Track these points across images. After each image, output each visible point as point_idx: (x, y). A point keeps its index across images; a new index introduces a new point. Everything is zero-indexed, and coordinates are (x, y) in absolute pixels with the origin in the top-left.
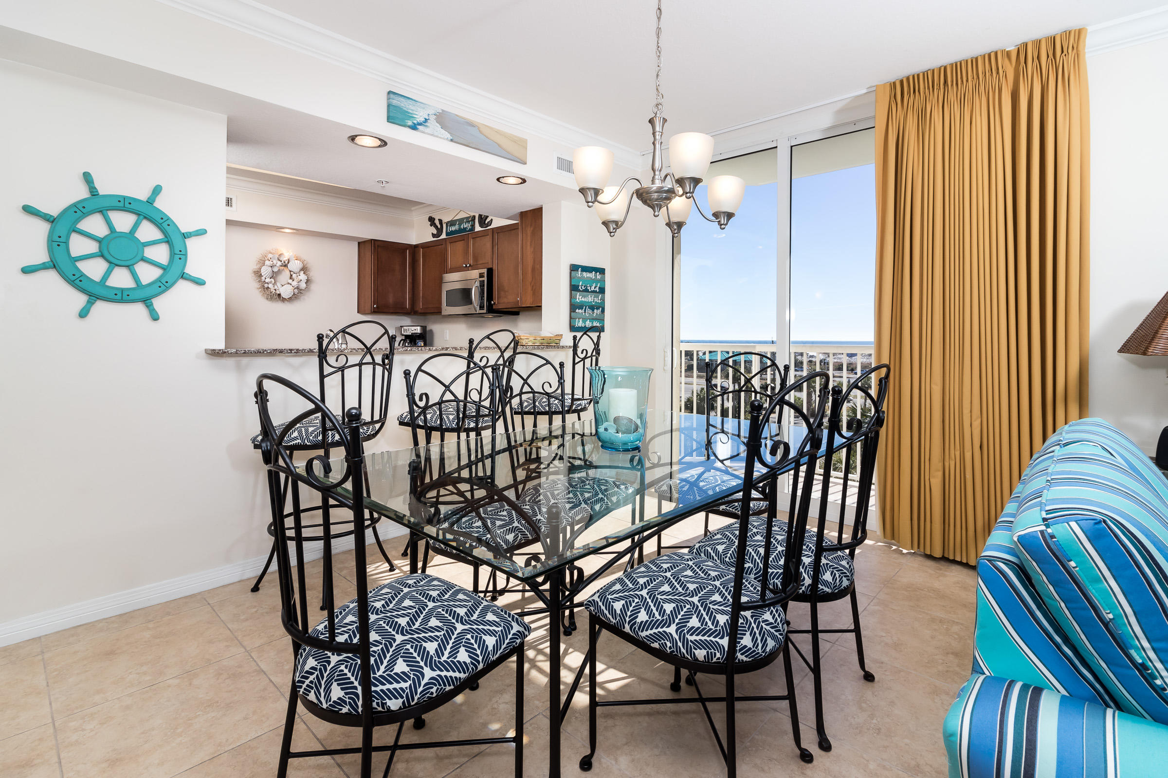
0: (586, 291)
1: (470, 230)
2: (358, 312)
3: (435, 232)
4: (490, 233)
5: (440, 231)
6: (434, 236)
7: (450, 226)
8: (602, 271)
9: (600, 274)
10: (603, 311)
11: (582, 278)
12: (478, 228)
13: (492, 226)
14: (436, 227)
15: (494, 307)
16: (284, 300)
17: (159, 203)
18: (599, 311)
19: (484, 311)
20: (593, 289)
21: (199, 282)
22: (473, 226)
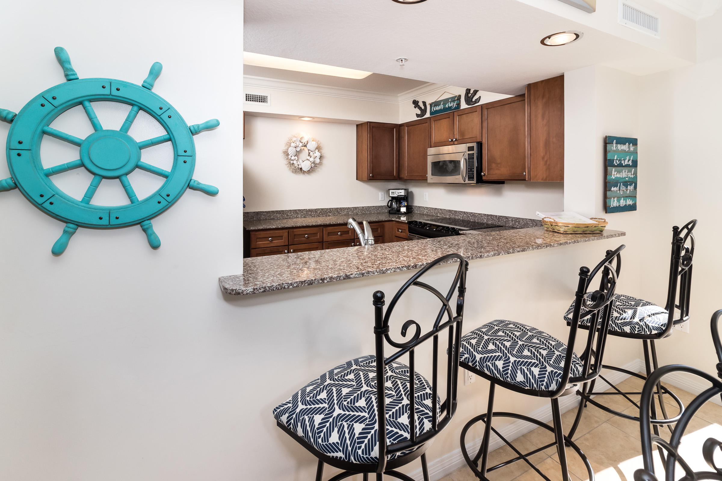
0: (620, 165)
1: (456, 108)
2: (357, 179)
3: (419, 112)
4: (479, 110)
5: (424, 112)
6: (418, 116)
7: (434, 106)
8: (634, 142)
9: (633, 145)
10: (635, 188)
11: (617, 151)
12: (464, 105)
13: (481, 102)
14: (420, 108)
15: (484, 178)
16: (304, 172)
17: (159, 89)
18: (632, 187)
19: (475, 182)
20: (626, 163)
21: (211, 193)
22: (459, 105)
